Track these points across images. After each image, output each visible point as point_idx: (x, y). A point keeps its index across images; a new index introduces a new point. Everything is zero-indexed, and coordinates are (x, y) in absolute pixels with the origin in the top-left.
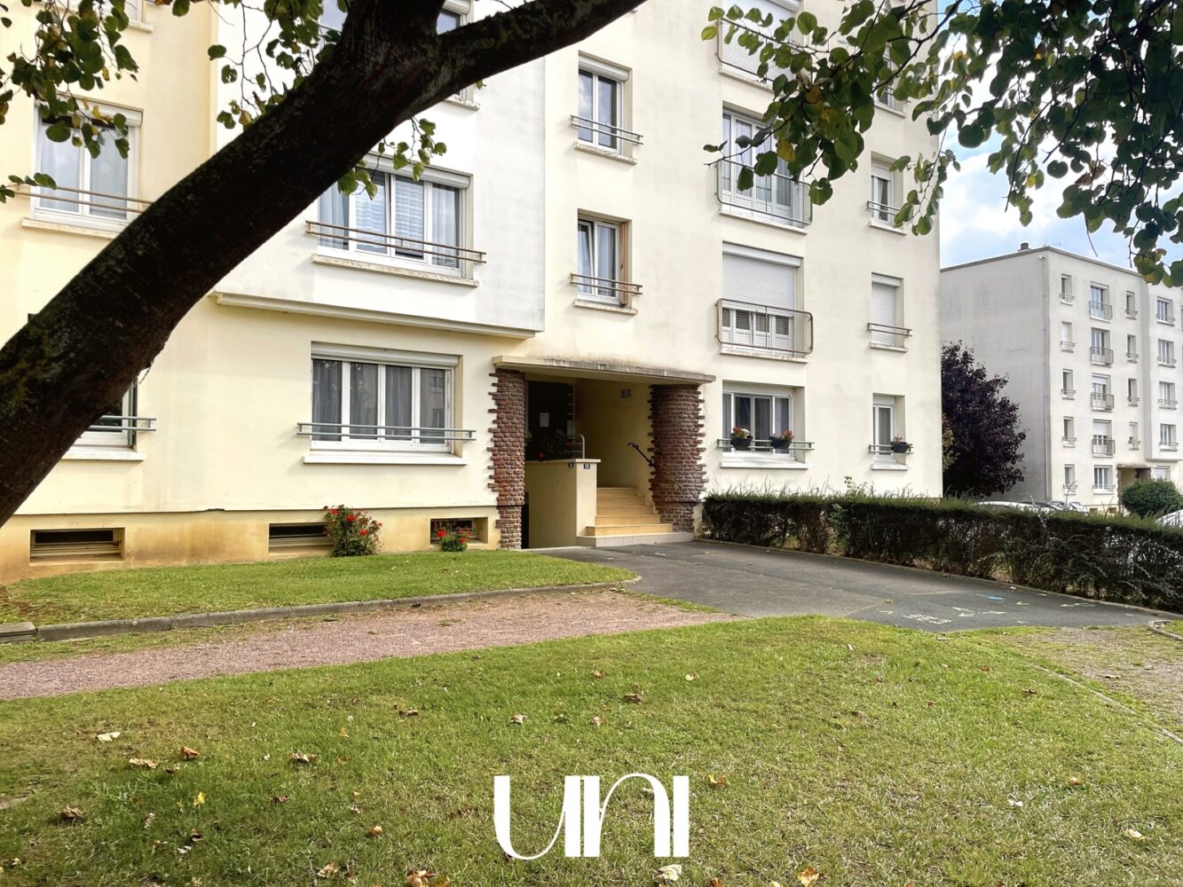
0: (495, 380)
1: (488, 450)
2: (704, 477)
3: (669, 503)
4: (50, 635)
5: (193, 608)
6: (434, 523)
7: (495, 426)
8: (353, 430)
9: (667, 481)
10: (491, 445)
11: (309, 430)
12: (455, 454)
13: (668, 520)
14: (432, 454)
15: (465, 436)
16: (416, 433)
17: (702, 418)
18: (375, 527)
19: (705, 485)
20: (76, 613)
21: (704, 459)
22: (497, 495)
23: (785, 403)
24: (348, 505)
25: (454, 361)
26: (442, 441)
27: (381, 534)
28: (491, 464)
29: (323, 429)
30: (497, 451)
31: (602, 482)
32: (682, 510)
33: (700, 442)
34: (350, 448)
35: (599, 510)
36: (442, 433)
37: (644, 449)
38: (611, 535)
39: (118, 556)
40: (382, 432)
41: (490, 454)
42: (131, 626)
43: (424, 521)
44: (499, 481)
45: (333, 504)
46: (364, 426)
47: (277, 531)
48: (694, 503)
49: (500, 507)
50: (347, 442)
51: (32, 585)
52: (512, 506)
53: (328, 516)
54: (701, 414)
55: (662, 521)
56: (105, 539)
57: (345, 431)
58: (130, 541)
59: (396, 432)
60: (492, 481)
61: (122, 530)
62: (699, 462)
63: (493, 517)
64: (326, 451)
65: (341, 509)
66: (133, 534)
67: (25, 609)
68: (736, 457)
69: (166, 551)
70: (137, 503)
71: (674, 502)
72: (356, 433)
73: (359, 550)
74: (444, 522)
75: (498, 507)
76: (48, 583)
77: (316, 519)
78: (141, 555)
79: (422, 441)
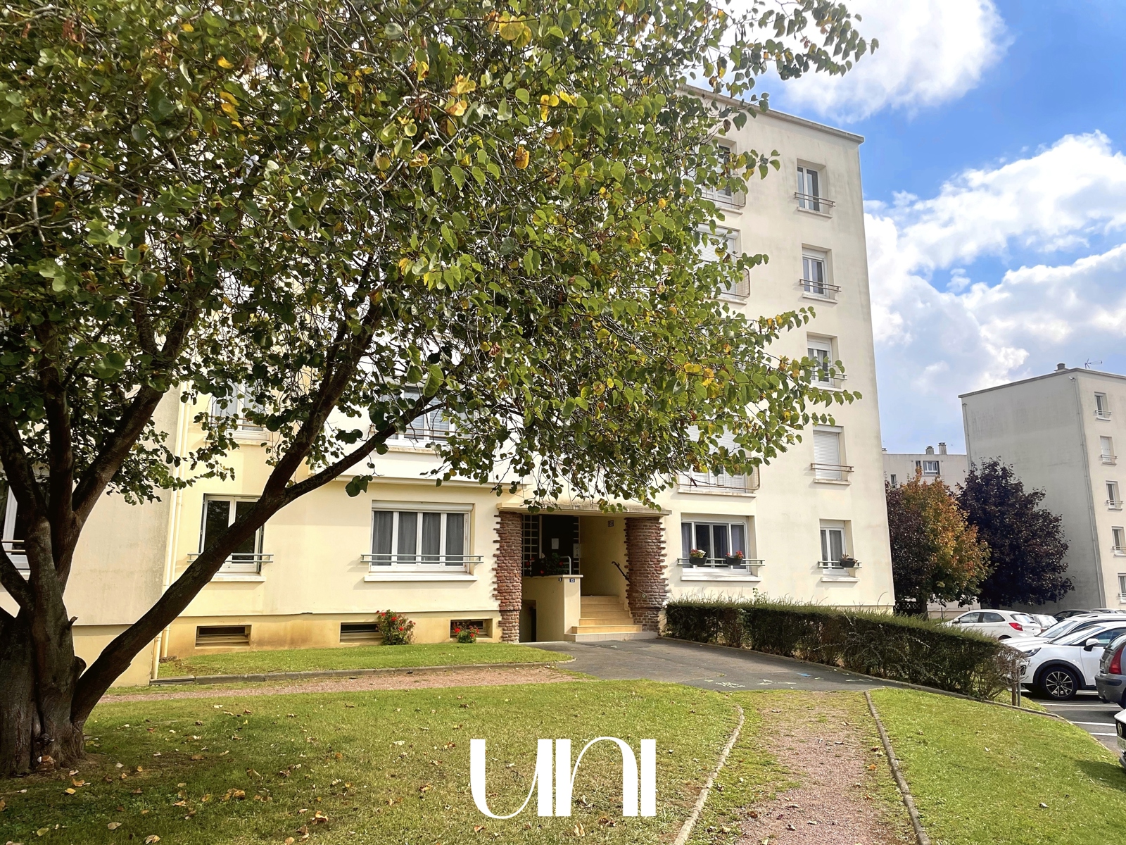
0: (499, 520)
1: (493, 569)
2: (667, 588)
3: (639, 608)
4: (202, 682)
5: (278, 670)
6: (453, 623)
7: (498, 552)
8: (399, 558)
9: (637, 592)
10: (496, 566)
11: (370, 559)
12: (470, 573)
13: (639, 622)
14: (454, 574)
15: (475, 560)
16: (443, 559)
17: (664, 542)
18: (411, 626)
19: (668, 595)
20: (216, 671)
21: (666, 574)
22: (499, 602)
23: (739, 529)
24: (393, 610)
25: (470, 508)
26: (461, 564)
27: (414, 630)
28: (495, 580)
29: (379, 558)
30: (499, 570)
31: (585, 592)
32: (650, 615)
33: (663, 561)
34: (398, 570)
35: (583, 614)
36: (461, 559)
37: (622, 567)
38: (591, 632)
39: (247, 643)
40: (419, 559)
41: (495, 573)
42: (243, 679)
43: (446, 622)
44: (501, 592)
45: (383, 609)
46: (407, 554)
47: (346, 628)
48: (658, 609)
49: (502, 612)
50: (395, 567)
51: (196, 658)
52: (510, 611)
53: (379, 617)
54: (662, 539)
55: (635, 623)
56: (239, 632)
57: (394, 559)
58: (254, 634)
59: (429, 558)
60: (496, 592)
61: (250, 626)
62: (662, 577)
63: (497, 619)
64: (381, 573)
65: (388, 612)
66: (257, 629)
67: (190, 670)
68: (697, 572)
69: (276, 641)
70: (260, 609)
71: (642, 608)
72: (401, 560)
73: (398, 641)
74: (461, 622)
75: (500, 611)
76: (204, 657)
77: (371, 620)
78: (261, 643)
79: (447, 564)
